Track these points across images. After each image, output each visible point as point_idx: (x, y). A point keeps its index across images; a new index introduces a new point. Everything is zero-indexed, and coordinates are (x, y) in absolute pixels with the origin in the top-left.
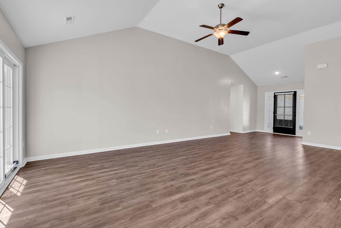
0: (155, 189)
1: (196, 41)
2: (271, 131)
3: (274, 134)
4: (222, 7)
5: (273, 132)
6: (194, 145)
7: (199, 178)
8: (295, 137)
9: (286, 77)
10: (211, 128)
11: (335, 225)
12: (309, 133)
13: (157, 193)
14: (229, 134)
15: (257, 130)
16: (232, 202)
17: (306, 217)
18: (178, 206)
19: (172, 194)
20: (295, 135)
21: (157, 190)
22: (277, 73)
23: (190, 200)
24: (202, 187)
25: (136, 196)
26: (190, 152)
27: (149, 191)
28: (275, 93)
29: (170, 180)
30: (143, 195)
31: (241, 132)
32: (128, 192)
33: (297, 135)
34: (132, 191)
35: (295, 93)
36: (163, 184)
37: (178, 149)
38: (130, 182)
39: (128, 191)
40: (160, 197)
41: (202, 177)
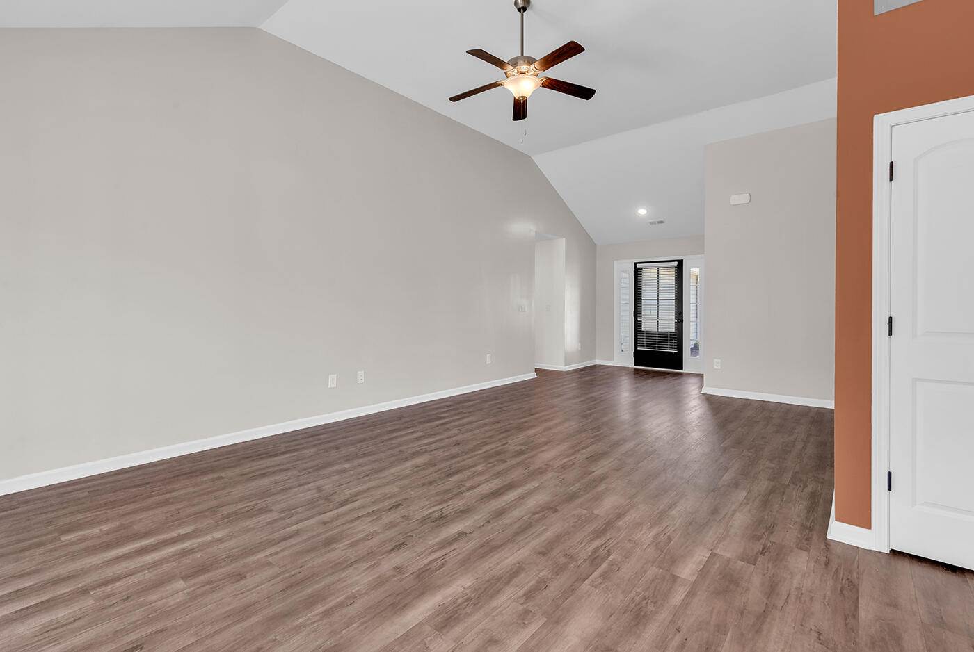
0: (343, 595)
1: (454, 99)
2: (629, 362)
3: (636, 370)
4: (524, 9)
5: (635, 365)
6: (446, 415)
7: (480, 527)
8: (681, 374)
9: (662, 222)
10: (489, 361)
11: (845, 616)
12: (717, 364)
13: (350, 608)
14: (534, 375)
15: (598, 362)
16: (589, 596)
17: (779, 606)
18: (431, 647)
19: (404, 606)
20: (682, 369)
21: (348, 598)
22: (642, 212)
23: (467, 615)
24: (496, 557)
25: (272, 637)
26: (437, 441)
27: (320, 609)
28: (636, 264)
29: (390, 548)
30: (297, 629)
31: (562, 367)
32: (238, 628)
33: (687, 368)
34: (254, 619)
35: (680, 263)
36: (368, 568)
37: (399, 434)
38: (243, 582)
39: (238, 622)
40: (365, 622)
41: (488, 522)
